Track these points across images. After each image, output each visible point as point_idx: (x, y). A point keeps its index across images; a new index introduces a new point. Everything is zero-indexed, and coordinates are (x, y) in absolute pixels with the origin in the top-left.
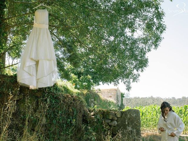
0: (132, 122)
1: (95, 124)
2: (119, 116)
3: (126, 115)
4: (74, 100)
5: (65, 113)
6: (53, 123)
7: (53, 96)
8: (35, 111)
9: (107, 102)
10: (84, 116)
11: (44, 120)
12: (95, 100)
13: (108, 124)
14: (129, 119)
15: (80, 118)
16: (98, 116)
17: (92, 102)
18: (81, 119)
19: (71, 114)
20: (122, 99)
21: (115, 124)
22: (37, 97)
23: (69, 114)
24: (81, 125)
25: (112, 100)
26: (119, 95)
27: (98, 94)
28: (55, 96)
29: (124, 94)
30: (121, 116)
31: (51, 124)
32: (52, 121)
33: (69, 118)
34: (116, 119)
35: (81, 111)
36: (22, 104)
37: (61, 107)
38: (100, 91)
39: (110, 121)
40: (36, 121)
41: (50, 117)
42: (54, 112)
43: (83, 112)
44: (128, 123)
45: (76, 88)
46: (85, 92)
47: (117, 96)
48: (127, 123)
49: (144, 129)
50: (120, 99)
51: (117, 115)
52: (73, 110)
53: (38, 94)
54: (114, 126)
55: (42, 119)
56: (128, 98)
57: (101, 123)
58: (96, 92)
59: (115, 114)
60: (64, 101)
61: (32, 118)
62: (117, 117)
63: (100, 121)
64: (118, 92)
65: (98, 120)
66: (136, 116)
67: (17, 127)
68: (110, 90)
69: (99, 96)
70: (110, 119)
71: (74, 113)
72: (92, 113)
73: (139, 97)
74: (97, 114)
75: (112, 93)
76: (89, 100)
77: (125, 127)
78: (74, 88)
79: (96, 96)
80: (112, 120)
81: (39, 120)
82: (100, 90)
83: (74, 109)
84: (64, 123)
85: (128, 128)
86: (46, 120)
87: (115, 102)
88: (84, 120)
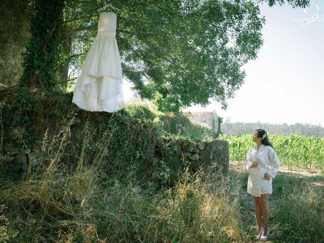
0: (219, 156)
1: (171, 158)
2: (202, 148)
3: (211, 147)
4: (145, 126)
5: (132, 143)
6: (117, 155)
7: (118, 121)
8: (95, 139)
9: (199, 128)
10: (157, 147)
11: (106, 151)
12: (183, 126)
13: (188, 157)
14: (215, 152)
15: (152, 149)
16: (175, 147)
17: (180, 127)
18: (153, 151)
19: (141, 144)
20: (219, 125)
21: (196, 158)
22: (97, 122)
23: (137, 145)
24: (153, 158)
25: (207, 125)
26: (216, 119)
27: (188, 117)
28: (120, 122)
29: (222, 119)
30: (205, 149)
31: (114, 156)
32: (116, 152)
33: (138, 150)
34: (198, 151)
35: (153, 141)
36: (78, 130)
37: (127, 136)
38: (190, 115)
39: (190, 154)
40: (95, 152)
41: (113, 147)
42: (119, 141)
43: (155, 142)
44: (213, 157)
45: (160, 109)
46: (172, 115)
47: (213, 121)
48: (211, 157)
49: (241, 163)
50: (216, 125)
51: (199, 146)
52: (142, 139)
53: (100, 119)
54: (196, 161)
55: (104, 149)
56: (229, 123)
57: (179, 156)
58: (185, 115)
59: (197, 145)
60: (131, 128)
61: (91, 148)
62: (200, 150)
63: (178, 154)
64: (214, 116)
65: (175, 152)
66: (223, 148)
67: (72, 159)
68: (204, 113)
69: (189, 121)
70: (190, 152)
71: (143, 144)
72: (167, 145)
73: (242, 123)
74: (174, 145)
75: (207, 117)
76: (177, 126)
77: (209, 162)
78: (156, 110)
79: (185, 121)
80: (193, 153)
81: (99, 150)
82: (190, 113)
83: (144, 138)
84: (131, 156)
85: (213, 163)
86: (108, 151)
87: (210, 128)
88: (158, 152)
